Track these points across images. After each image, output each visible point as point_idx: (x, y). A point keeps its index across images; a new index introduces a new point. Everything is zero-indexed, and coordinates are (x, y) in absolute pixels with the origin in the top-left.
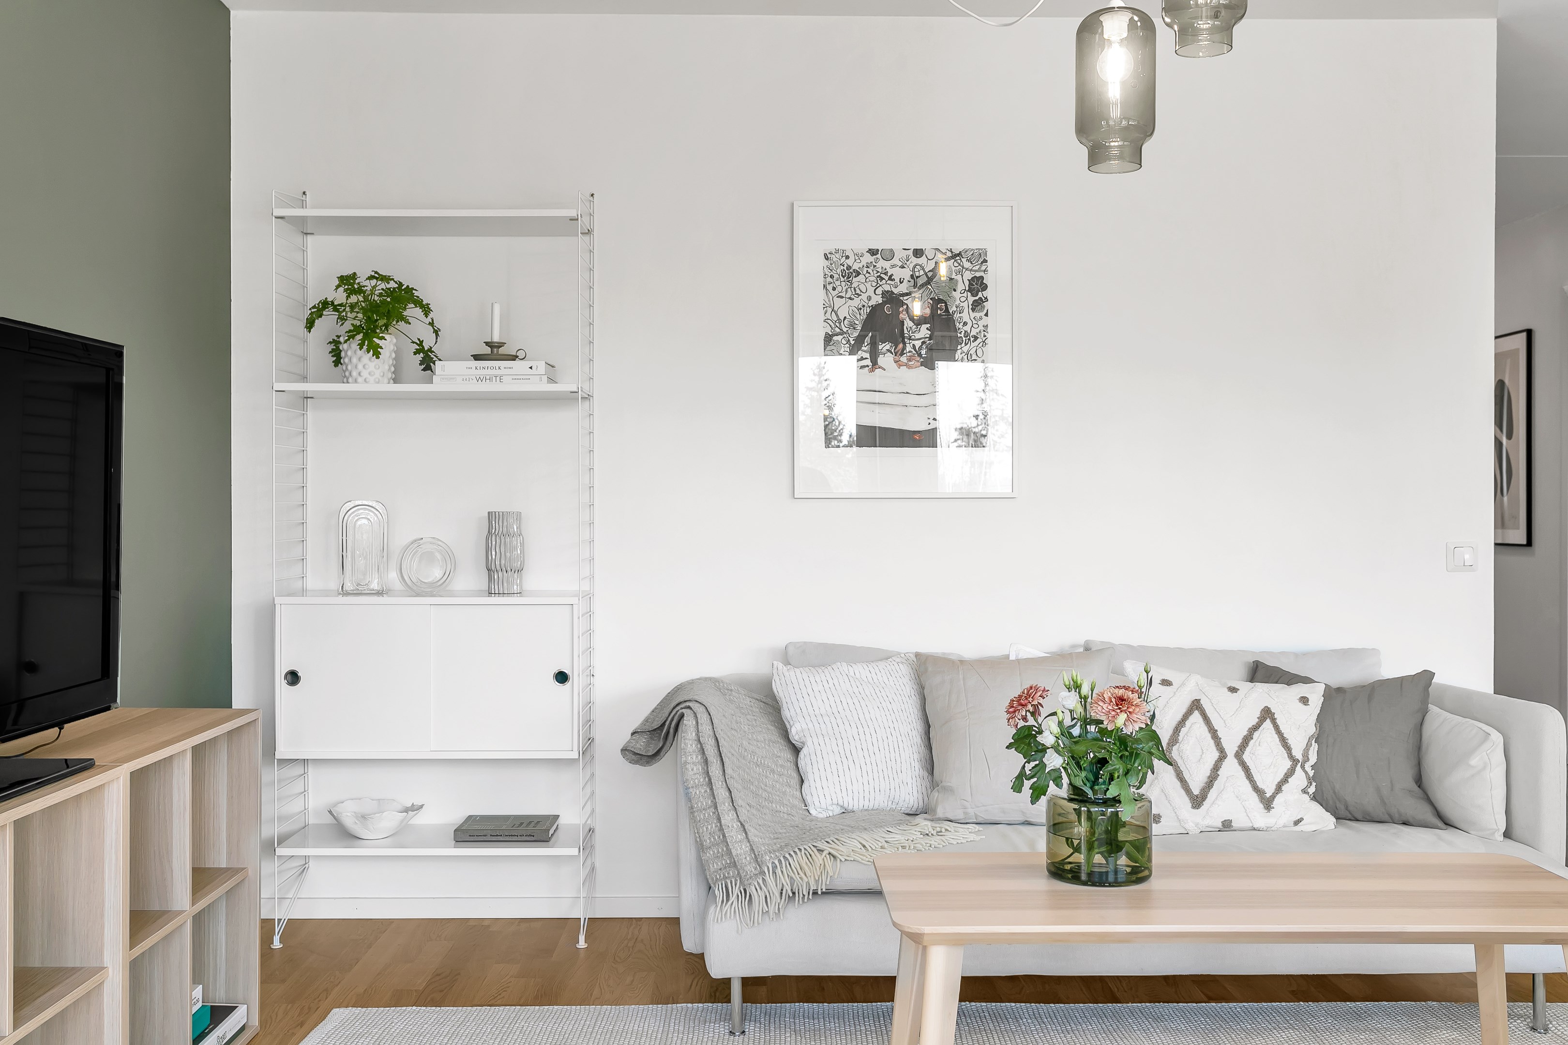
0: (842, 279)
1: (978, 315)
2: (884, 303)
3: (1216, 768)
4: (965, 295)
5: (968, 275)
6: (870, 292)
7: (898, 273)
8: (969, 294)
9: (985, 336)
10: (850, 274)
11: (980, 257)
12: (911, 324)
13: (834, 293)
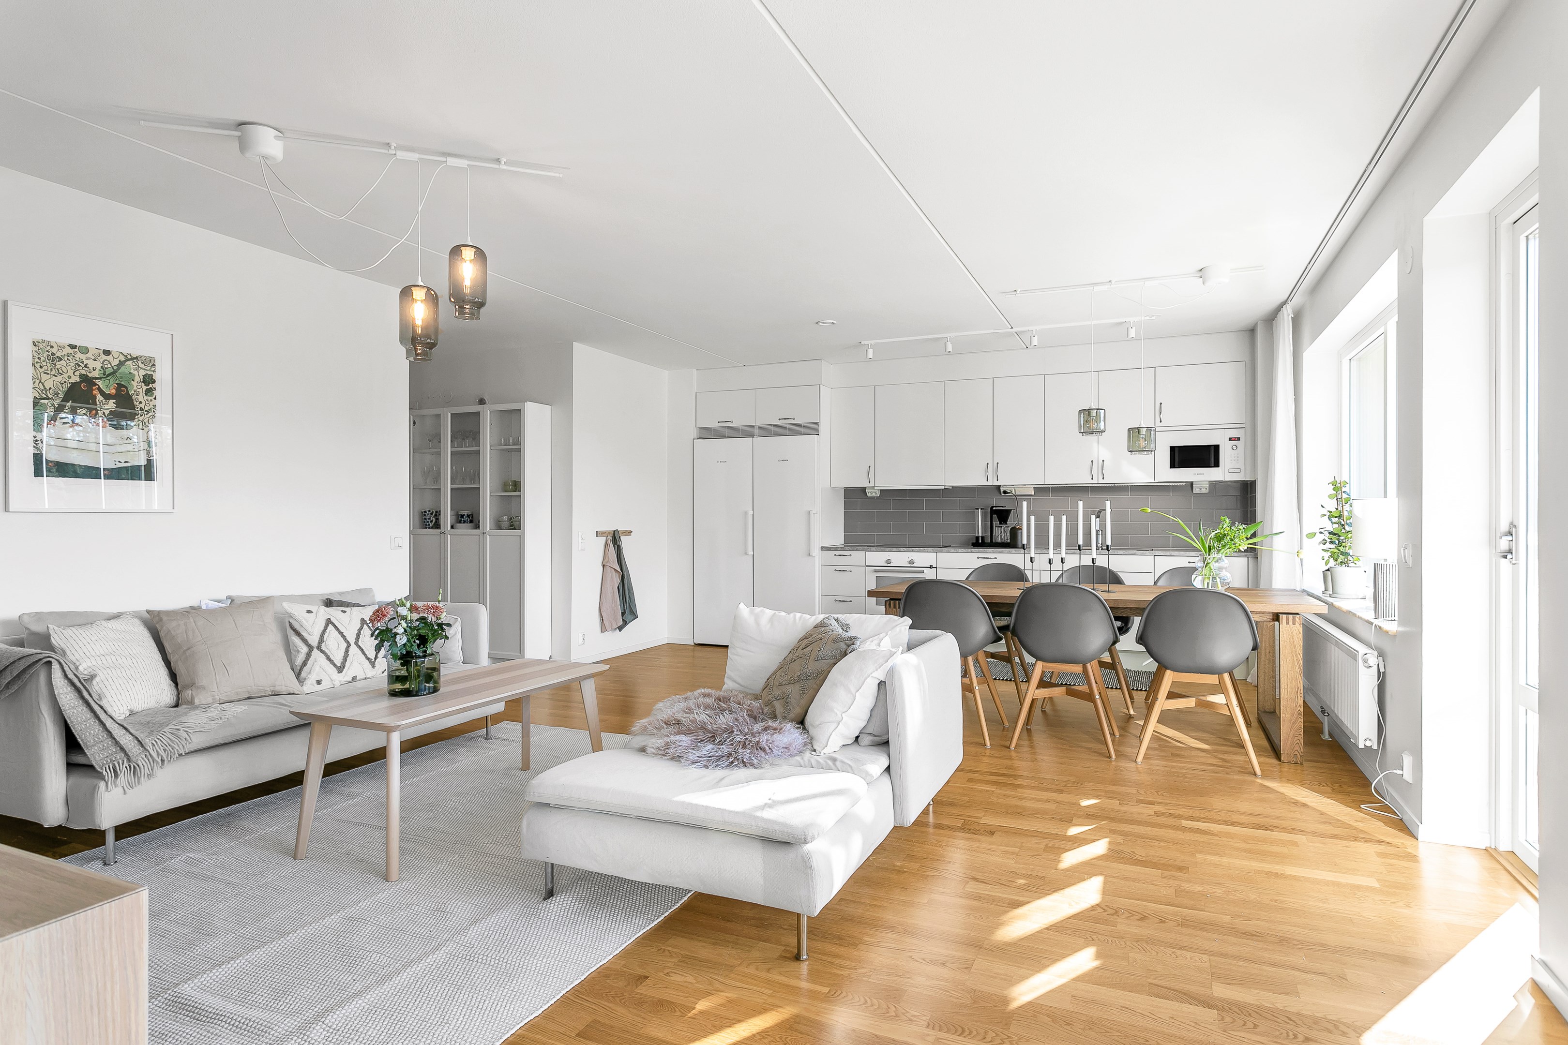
0: (48, 361)
1: (149, 398)
2: (80, 382)
3: (347, 651)
4: (140, 384)
5: (142, 373)
6: (71, 373)
7: (91, 364)
8: (143, 384)
9: (154, 412)
10: (54, 359)
11: (151, 362)
12: (102, 398)
13: (41, 370)
